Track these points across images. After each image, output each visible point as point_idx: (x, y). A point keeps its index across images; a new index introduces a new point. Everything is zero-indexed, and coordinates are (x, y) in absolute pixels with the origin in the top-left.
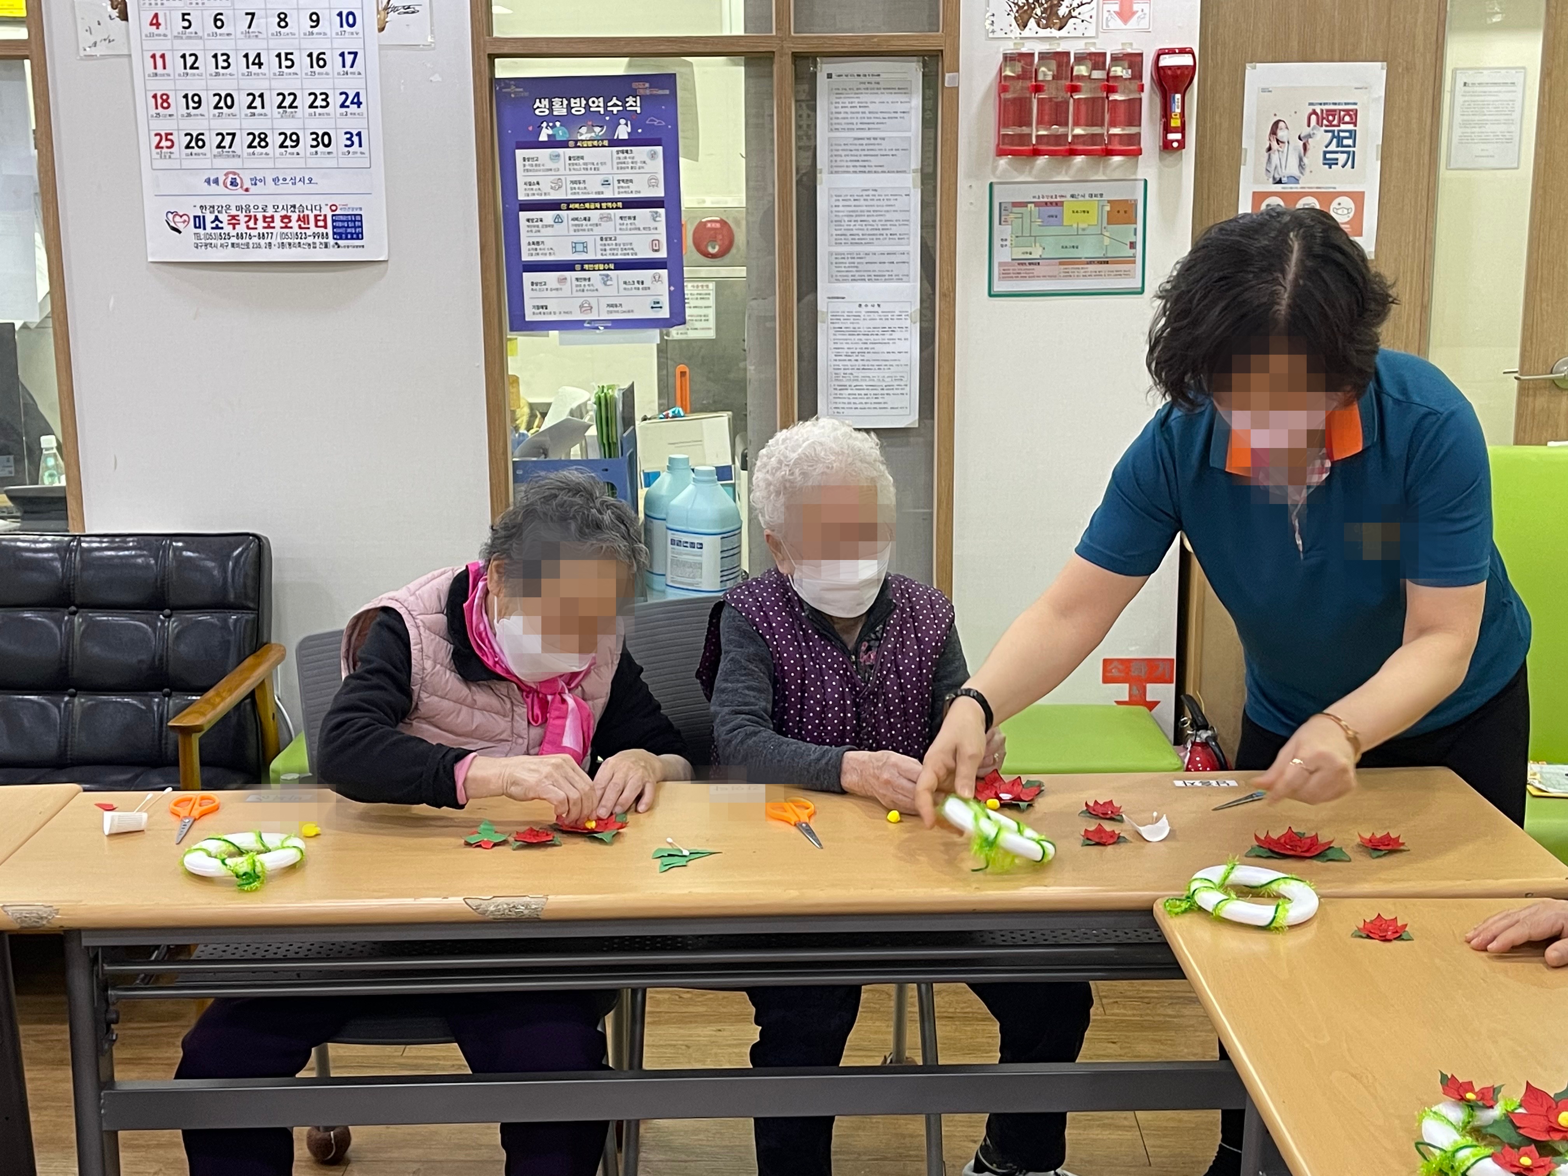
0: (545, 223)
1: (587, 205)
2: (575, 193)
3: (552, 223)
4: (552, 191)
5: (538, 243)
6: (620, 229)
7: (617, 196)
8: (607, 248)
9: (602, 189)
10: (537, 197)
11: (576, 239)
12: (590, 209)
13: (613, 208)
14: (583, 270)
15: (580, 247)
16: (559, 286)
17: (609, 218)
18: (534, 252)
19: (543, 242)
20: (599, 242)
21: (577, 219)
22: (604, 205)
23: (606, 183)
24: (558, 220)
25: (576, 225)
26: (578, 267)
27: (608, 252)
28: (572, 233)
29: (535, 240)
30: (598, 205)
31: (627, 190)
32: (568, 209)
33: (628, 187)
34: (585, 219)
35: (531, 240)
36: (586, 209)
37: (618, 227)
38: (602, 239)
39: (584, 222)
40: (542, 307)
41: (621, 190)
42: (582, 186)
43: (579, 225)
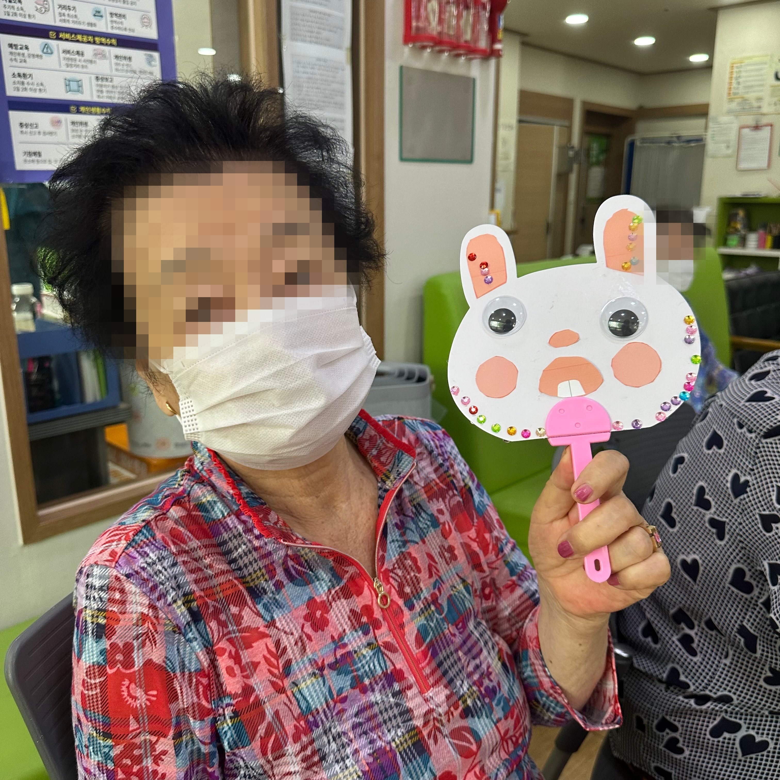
0: (31, 51)
1: (79, 37)
2: (64, 21)
3: (40, 53)
4: (37, 14)
5: (24, 75)
6: (117, 70)
7: (110, 31)
8: (104, 89)
9: (93, 20)
10: (19, 19)
11: (69, 76)
12: (82, 42)
13: (107, 45)
14: (78, 112)
15: (74, 86)
16: (51, 129)
17: (103, 56)
18: (21, 87)
19: (30, 75)
20: (94, 82)
21: (68, 52)
22: (97, 39)
23: (97, 14)
24: (47, 50)
25: (68, 59)
26: (73, 108)
27: (105, 94)
28: (64, 68)
29: (22, 71)
30: (91, 39)
31: (120, 25)
32: (58, 38)
33: (122, 23)
34: (78, 53)
35: (16, 71)
36: (78, 41)
37: (114, 67)
38: (97, 78)
39: (77, 57)
40: (35, 154)
41: (115, 25)
42: (72, 13)
43: (72, 59)
